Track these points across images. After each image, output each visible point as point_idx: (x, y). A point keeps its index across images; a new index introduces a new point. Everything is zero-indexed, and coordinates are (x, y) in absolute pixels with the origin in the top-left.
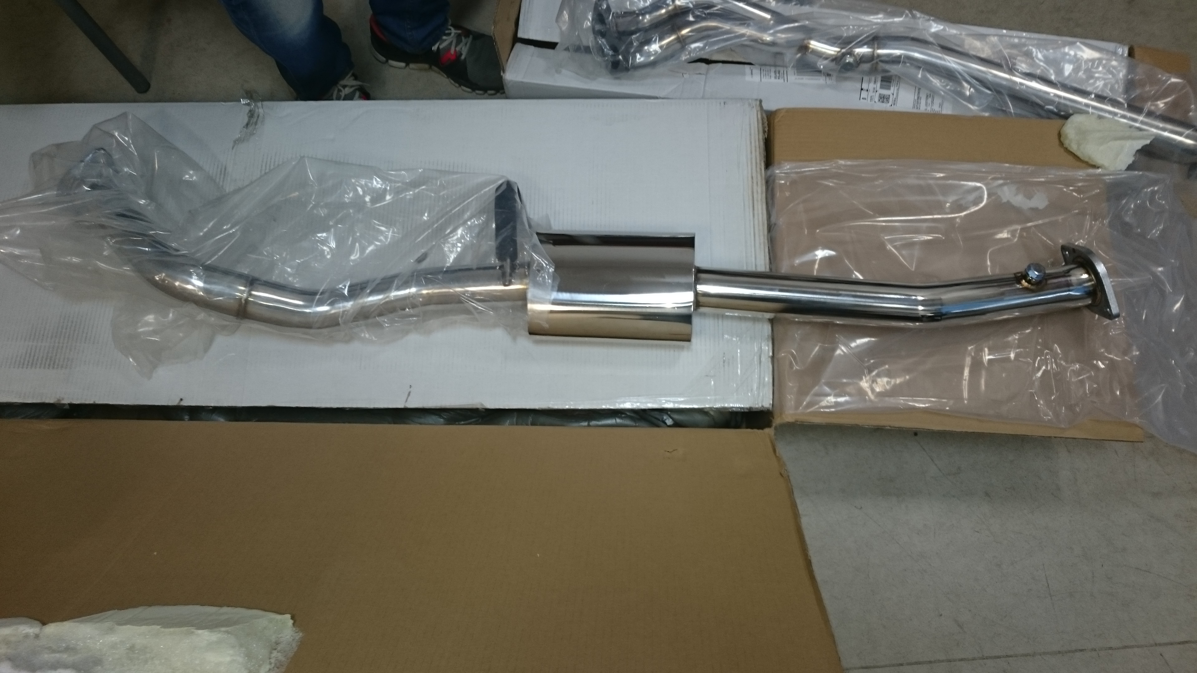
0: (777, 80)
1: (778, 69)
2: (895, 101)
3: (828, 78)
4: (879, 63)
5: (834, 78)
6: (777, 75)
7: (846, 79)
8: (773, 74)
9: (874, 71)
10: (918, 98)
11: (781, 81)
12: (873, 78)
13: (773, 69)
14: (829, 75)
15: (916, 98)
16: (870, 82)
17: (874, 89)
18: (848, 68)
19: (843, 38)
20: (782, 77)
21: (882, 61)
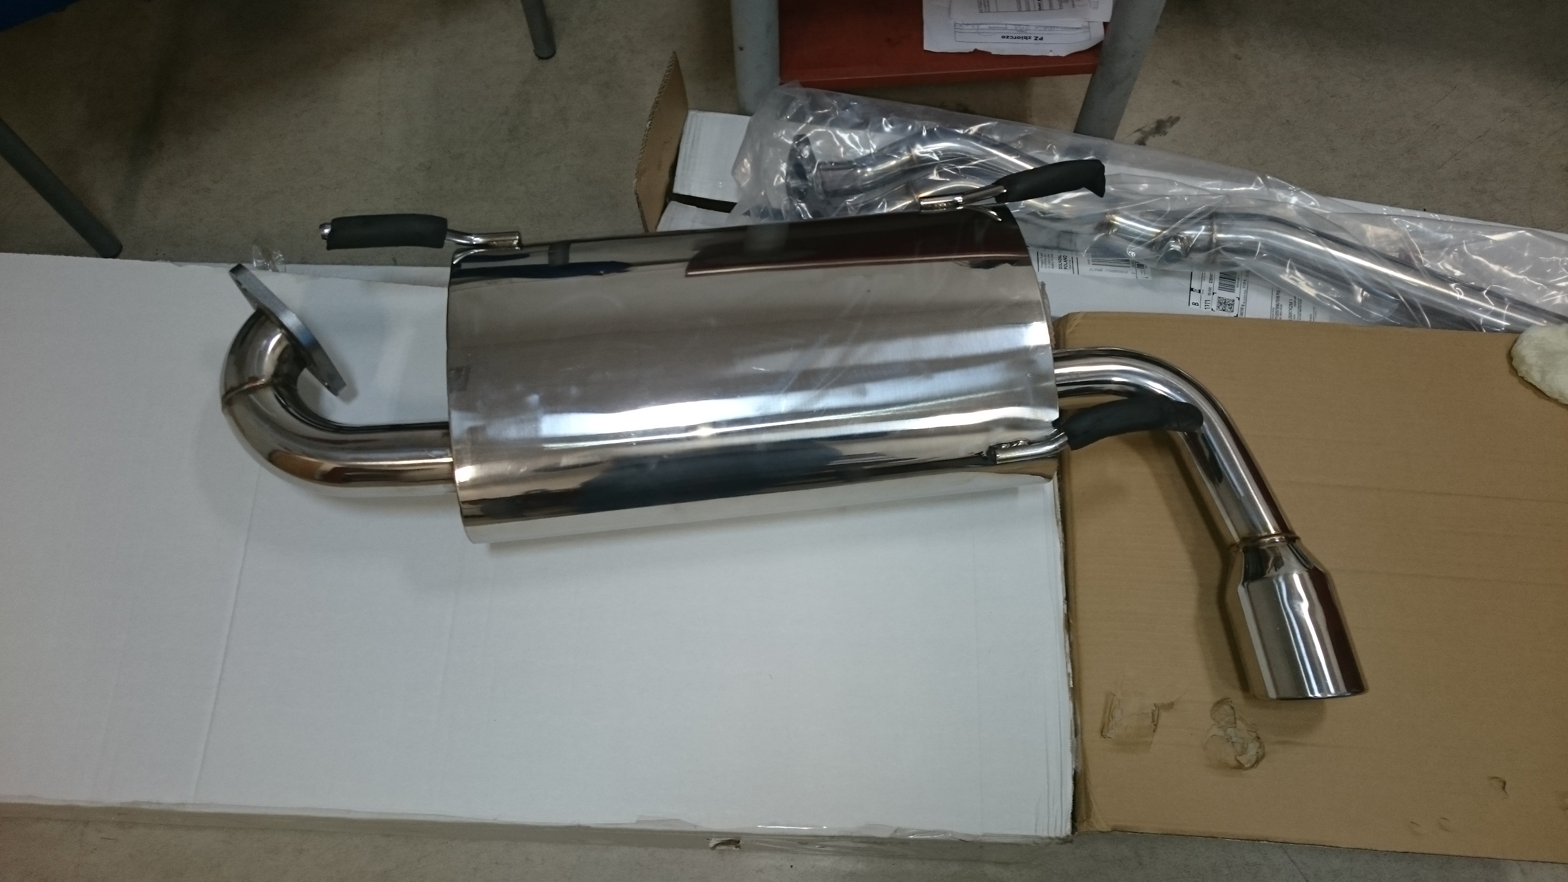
0: (1063, 271)
1: (1063, 253)
2: (1242, 309)
3: (1139, 270)
4: (1222, 252)
5: (1148, 270)
6: (1063, 263)
7: (1166, 273)
8: (1056, 262)
9: (1210, 263)
10: (1277, 305)
11: (1069, 272)
12: (1208, 274)
13: (1056, 254)
14: (1140, 266)
15: (1274, 306)
16: (1203, 278)
17: (1210, 289)
18: (1173, 257)
19: (1167, 213)
20: (1070, 267)
21: (1227, 250)
